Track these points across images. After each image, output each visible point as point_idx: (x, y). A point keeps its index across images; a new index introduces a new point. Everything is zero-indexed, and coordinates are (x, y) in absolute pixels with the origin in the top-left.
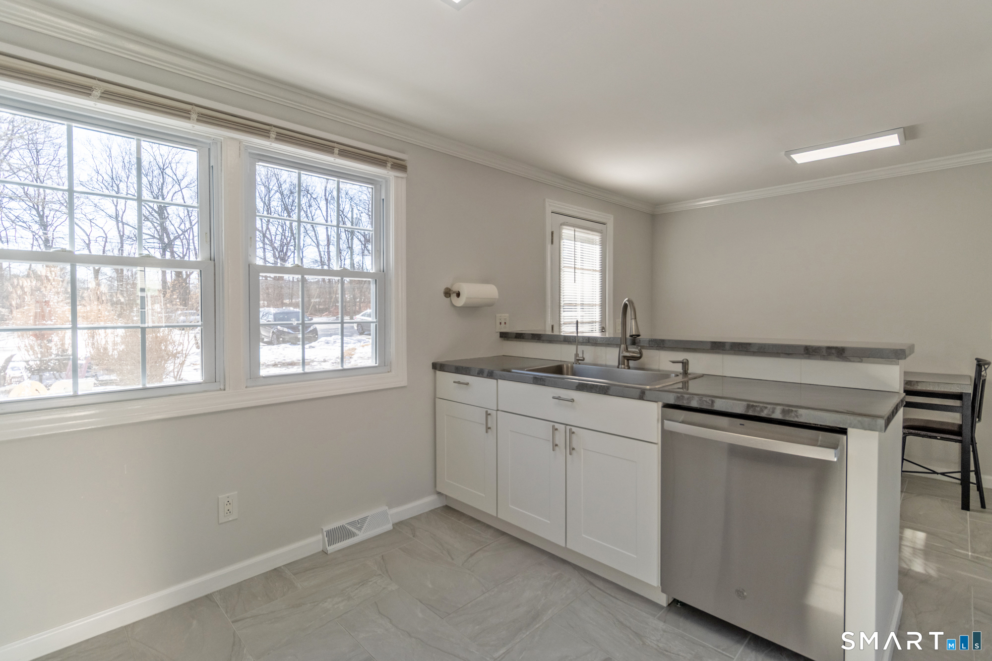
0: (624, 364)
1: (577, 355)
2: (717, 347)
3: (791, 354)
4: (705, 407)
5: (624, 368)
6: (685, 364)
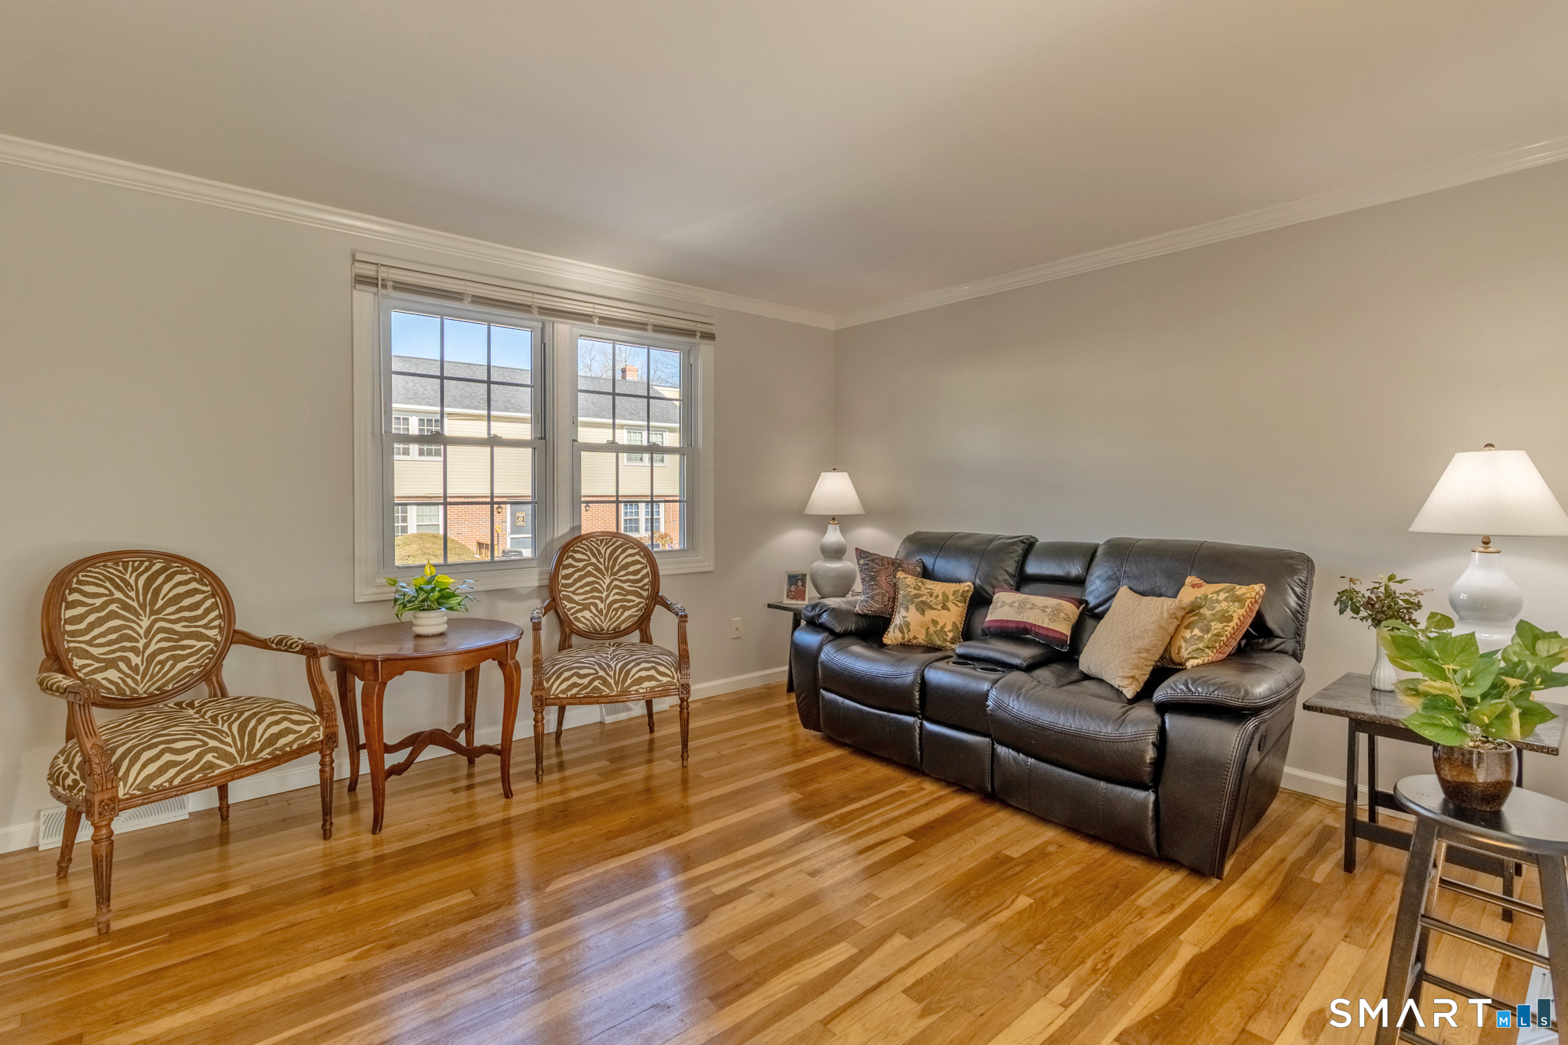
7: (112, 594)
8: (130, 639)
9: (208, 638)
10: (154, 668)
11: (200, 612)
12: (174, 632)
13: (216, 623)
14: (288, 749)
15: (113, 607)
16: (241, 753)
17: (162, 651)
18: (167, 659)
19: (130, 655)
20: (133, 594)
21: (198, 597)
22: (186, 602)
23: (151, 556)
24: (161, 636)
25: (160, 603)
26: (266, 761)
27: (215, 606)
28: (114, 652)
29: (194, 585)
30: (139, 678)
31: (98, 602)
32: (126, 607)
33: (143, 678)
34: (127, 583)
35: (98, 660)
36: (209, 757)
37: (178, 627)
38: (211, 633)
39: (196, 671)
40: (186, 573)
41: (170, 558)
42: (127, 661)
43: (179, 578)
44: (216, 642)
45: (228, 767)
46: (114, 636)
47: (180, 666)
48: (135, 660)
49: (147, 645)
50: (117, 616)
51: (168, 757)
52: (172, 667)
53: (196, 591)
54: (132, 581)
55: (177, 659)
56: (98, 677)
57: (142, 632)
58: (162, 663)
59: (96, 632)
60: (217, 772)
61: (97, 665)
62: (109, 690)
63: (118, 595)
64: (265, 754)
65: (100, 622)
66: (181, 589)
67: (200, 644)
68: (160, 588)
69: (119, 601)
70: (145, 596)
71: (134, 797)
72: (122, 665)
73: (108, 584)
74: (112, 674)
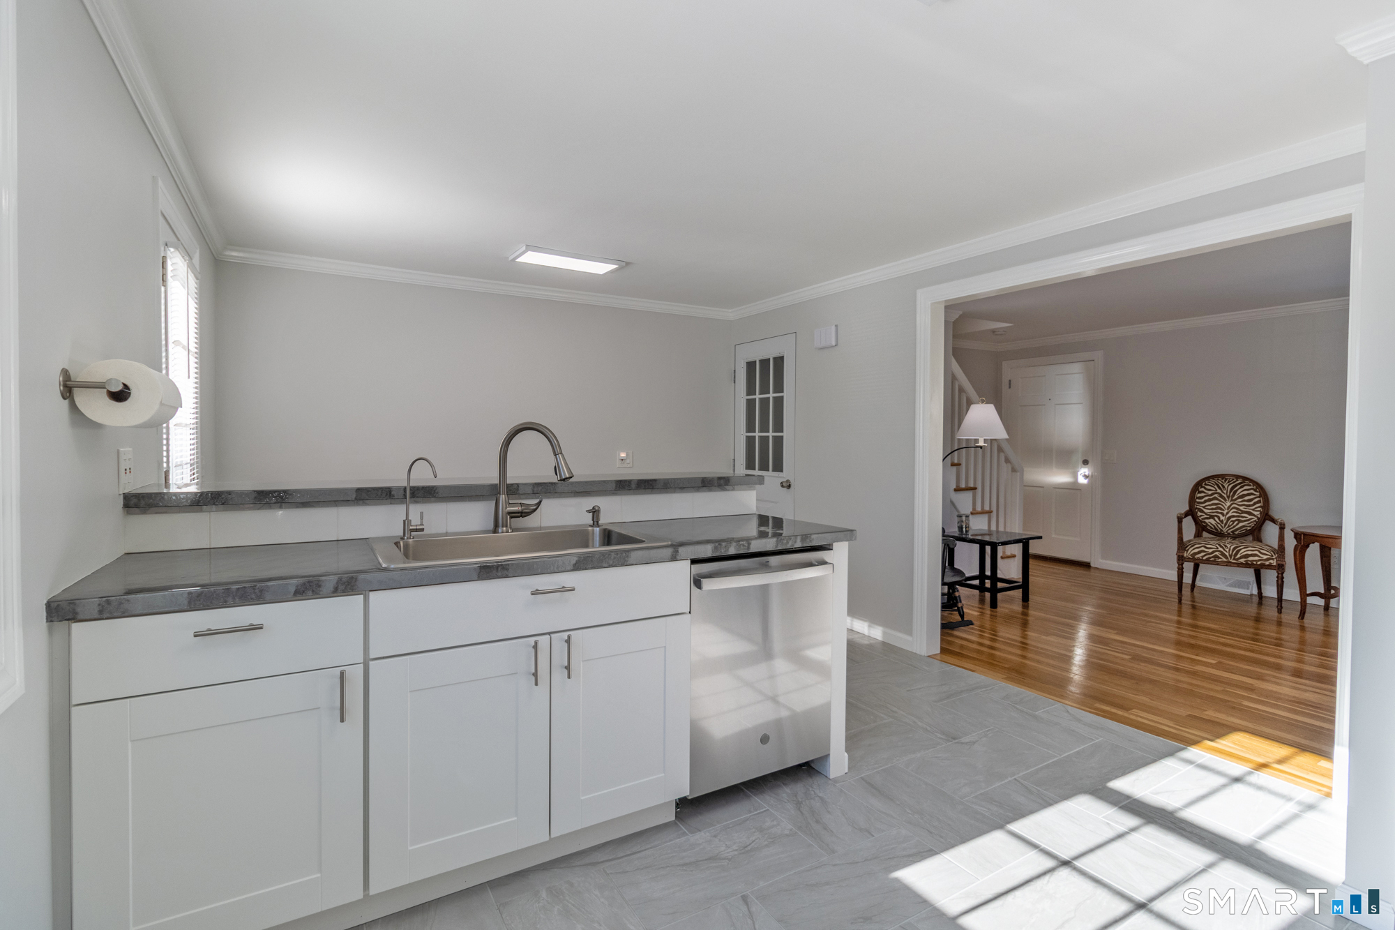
0: (506, 526)
1: (406, 522)
2: (623, 486)
3: (684, 488)
4: (742, 552)
5: (507, 532)
6: (595, 512)
7: (1216, 490)
8: (1221, 509)
9: (1254, 515)
10: (1230, 523)
11: (1252, 503)
12: (1240, 510)
13: (1259, 509)
14: (1255, 563)
15: (1216, 495)
16: (1231, 556)
17: (1234, 516)
18: (1236, 520)
19: (1220, 515)
20: (1225, 492)
21: (1252, 497)
22: (1246, 498)
23: (1238, 477)
24: (1234, 510)
25: (1236, 497)
26: (1242, 563)
27: (1259, 502)
28: (1213, 513)
29: (1252, 491)
30: (1223, 525)
31: (1210, 493)
32: (1221, 496)
33: (1225, 526)
34: (1224, 487)
35: (1206, 514)
36: (1217, 553)
37: (1241, 508)
38: (1255, 513)
39: (1249, 528)
40: (1250, 485)
41: (1245, 479)
42: (1219, 518)
43: (1246, 488)
44: (1257, 517)
45: (1225, 560)
46: (1214, 507)
47: (1241, 524)
48: (1222, 518)
49: (1227, 513)
50: (1217, 499)
51: (1203, 548)
52: (1237, 524)
53: (1252, 494)
54: (1226, 487)
55: (1240, 521)
56: (1207, 521)
57: (1226, 507)
58: (1234, 521)
59: (1207, 504)
60: (1220, 560)
61: (1206, 516)
62: (1211, 528)
63: (1219, 491)
64: (1242, 560)
65: (1210, 500)
66: (1246, 492)
67: (1250, 517)
68: (1237, 490)
69: (1219, 493)
70: (1230, 493)
71: (1189, 558)
72: (1216, 518)
73: (1216, 487)
74: (1212, 521)
